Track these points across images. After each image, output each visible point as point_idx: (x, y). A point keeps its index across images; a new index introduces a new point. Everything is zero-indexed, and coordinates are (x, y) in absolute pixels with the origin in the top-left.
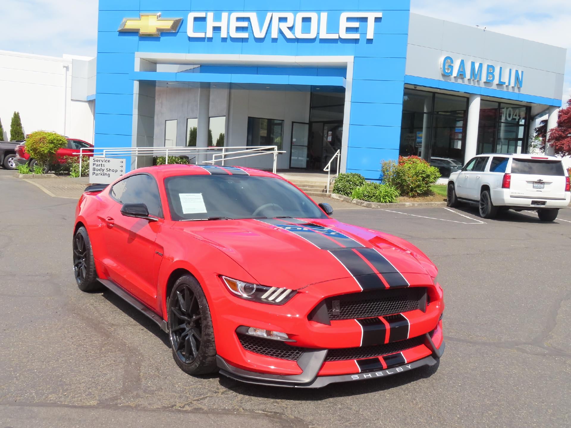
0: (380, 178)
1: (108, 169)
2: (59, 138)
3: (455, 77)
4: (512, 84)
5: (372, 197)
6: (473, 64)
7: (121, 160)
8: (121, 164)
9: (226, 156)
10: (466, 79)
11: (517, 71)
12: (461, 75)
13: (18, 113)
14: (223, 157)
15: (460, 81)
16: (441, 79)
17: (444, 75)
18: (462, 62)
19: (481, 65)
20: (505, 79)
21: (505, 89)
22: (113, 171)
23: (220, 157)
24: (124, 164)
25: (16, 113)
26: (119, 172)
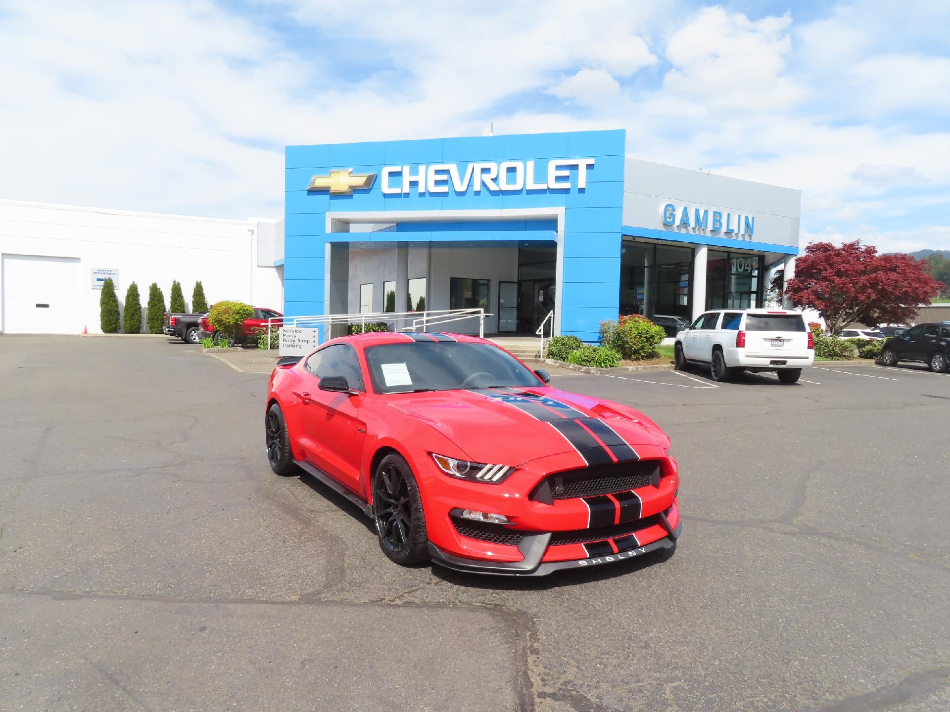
0: (598, 340)
1: (300, 340)
3: (677, 226)
4: (742, 231)
5: (590, 361)
6: (697, 211)
7: (314, 329)
8: (314, 334)
9: (427, 321)
10: (690, 228)
11: (747, 218)
12: (685, 224)
13: (200, 283)
14: (425, 323)
15: (683, 231)
16: (662, 228)
17: (665, 225)
18: (685, 209)
19: (706, 212)
20: (734, 226)
21: (734, 237)
22: (305, 342)
23: (422, 322)
24: (317, 334)
25: (199, 282)
26: (311, 343)
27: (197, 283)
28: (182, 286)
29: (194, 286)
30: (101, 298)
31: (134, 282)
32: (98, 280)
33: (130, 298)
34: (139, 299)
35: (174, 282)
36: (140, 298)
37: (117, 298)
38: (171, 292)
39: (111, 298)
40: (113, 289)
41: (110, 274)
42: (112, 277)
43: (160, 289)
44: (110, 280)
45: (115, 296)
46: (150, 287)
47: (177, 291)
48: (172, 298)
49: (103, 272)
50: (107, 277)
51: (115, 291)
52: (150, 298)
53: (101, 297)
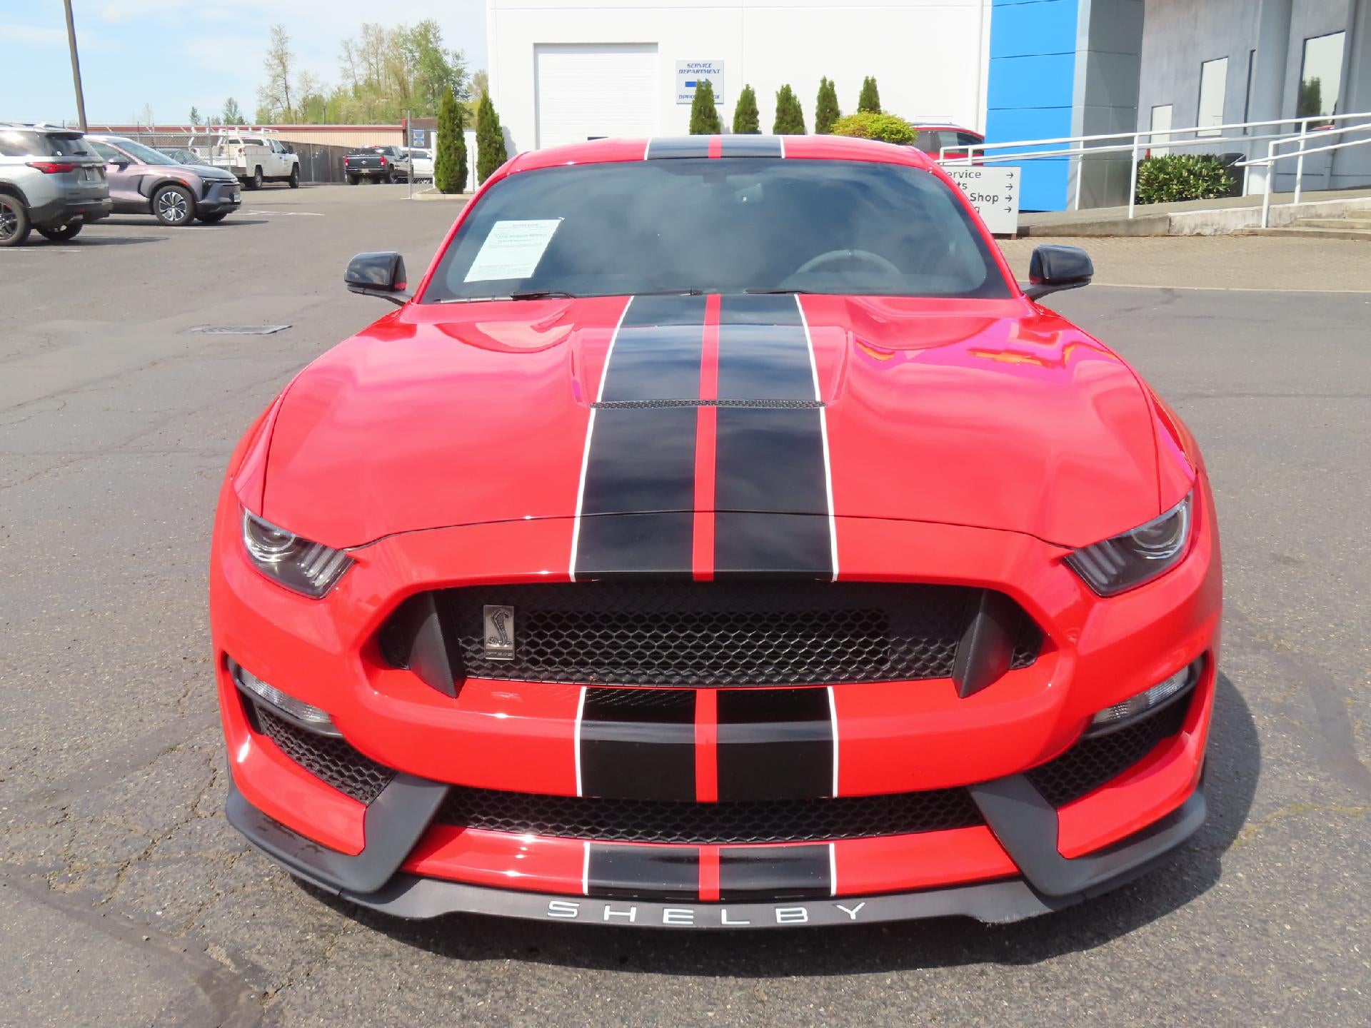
1: (976, 196)
2: (894, 126)
7: (1009, 170)
8: (1008, 181)
13: (873, 80)
14: (1302, 146)
22: (988, 198)
23: (1294, 146)
24: (1016, 181)
25: (870, 79)
26: (1002, 203)
27: (867, 82)
28: (837, 90)
29: (861, 87)
30: (691, 122)
31: (748, 86)
32: (689, 84)
33: (741, 119)
34: (758, 121)
35: (824, 81)
36: (759, 117)
37: (718, 120)
38: (816, 103)
39: (708, 120)
40: (712, 102)
41: (709, 72)
42: (711, 78)
43: (795, 97)
44: (708, 84)
45: (715, 117)
46: (778, 95)
47: (827, 98)
48: (818, 115)
49: (696, 69)
50: (702, 78)
51: (716, 106)
52: (778, 118)
53: (690, 119)
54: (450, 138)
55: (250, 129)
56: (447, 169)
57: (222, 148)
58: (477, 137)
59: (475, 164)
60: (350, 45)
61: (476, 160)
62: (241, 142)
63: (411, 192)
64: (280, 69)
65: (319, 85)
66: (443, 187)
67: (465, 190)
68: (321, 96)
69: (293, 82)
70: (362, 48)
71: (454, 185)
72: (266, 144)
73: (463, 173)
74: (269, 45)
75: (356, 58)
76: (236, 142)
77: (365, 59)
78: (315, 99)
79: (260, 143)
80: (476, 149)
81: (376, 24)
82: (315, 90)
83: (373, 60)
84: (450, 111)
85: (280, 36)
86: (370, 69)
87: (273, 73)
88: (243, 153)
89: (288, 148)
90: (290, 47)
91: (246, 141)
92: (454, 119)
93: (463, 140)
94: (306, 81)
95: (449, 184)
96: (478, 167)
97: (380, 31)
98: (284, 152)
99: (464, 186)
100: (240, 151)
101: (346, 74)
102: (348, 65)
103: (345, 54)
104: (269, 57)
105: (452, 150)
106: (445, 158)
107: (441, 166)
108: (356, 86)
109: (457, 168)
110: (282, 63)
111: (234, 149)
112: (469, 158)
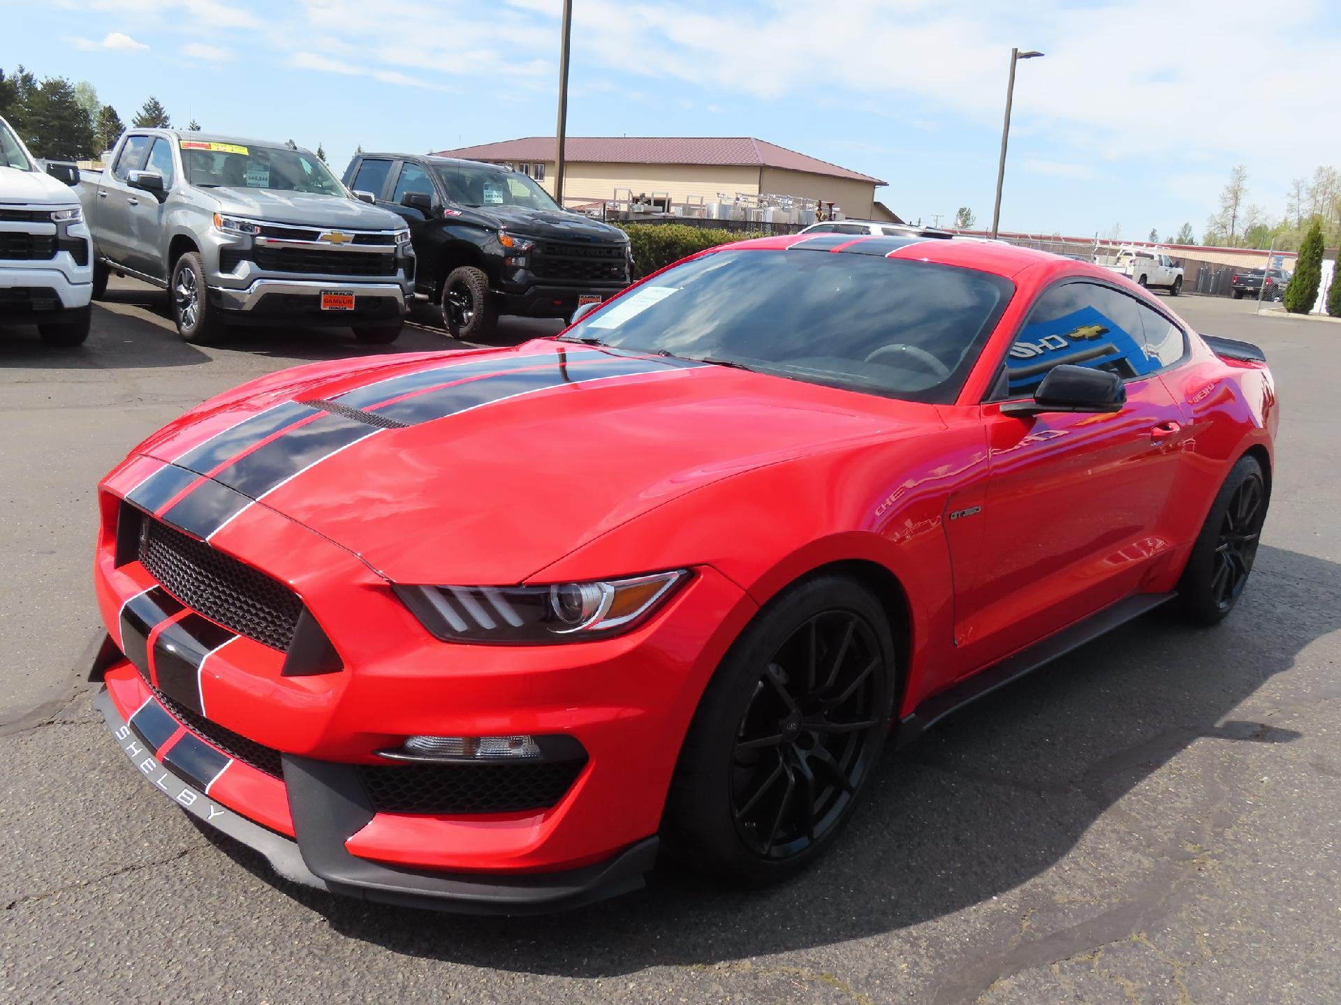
54: (1307, 265)
55: (1132, 244)
56: (1297, 292)
57: (1119, 258)
58: (1334, 266)
59: (1327, 290)
60: (1301, 185)
61: (1329, 283)
62: (1134, 255)
63: (1259, 309)
64: (1232, 202)
65: (1264, 217)
66: (1289, 306)
67: (1312, 311)
68: (1266, 226)
69: (1241, 213)
70: (1312, 188)
71: (1300, 306)
72: (1156, 258)
73: (1313, 296)
74: (1228, 181)
75: (1304, 195)
76: (1130, 254)
77: (1313, 196)
78: (1260, 228)
79: (1152, 257)
80: (1331, 277)
81: (1331, 168)
82: (1258, 222)
83: (1320, 198)
84: (1313, 241)
85: (1239, 175)
86: (1315, 206)
87: (1227, 204)
88: (1133, 263)
89: (1177, 263)
90: (1245, 184)
91: (1138, 254)
92: (1315, 248)
93: (1320, 267)
94: (1253, 212)
95: (1296, 304)
96: (1328, 292)
97: (1334, 174)
98: (1171, 266)
99: (1312, 307)
100: (1131, 262)
101: (1291, 209)
102: (1295, 201)
103: (1294, 192)
104: (1225, 191)
105: (1306, 276)
106: (1298, 282)
107: (1292, 288)
108: (1300, 219)
109: (1307, 291)
110: (1236, 198)
111: (1125, 260)
112: (1322, 284)
